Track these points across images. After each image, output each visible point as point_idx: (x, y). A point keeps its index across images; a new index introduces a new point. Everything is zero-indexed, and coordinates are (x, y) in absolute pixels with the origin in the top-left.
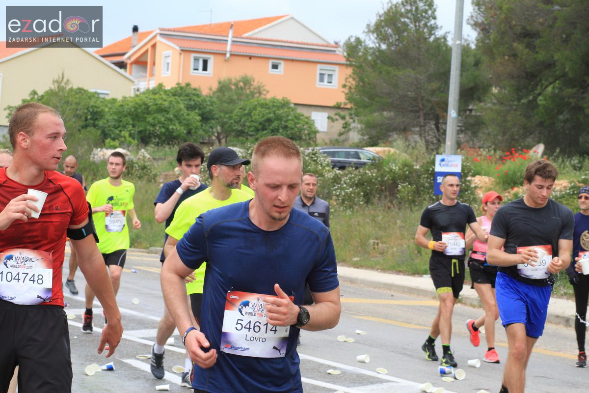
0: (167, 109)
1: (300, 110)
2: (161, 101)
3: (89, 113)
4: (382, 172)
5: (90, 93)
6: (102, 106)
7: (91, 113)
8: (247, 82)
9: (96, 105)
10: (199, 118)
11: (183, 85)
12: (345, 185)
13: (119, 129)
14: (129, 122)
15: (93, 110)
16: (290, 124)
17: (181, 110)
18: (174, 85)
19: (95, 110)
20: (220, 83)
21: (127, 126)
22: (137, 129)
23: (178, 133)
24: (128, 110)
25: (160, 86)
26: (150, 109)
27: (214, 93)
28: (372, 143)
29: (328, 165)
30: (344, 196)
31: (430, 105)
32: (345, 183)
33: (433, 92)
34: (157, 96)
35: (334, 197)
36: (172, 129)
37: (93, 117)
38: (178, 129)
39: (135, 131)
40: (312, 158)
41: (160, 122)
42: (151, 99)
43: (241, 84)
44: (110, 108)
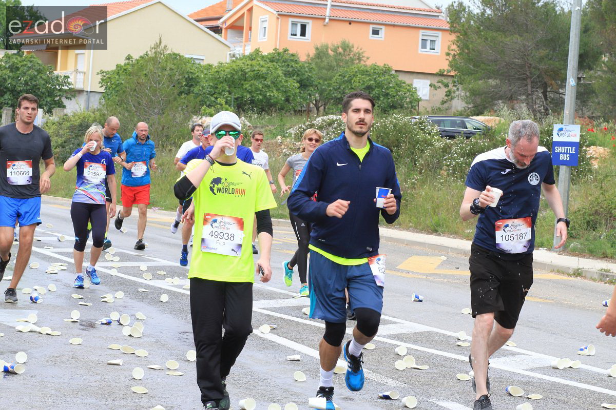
0: (264, 75)
1: (402, 78)
2: (258, 67)
3: (184, 79)
4: (494, 142)
5: (185, 58)
6: (198, 72)
7: (186, 79)
8: (346, 47)
9: (192, 71)
10: (297, 85)
11: (281, 50)
12: (455, 155)
13: (215, 96)
14: (226, 89)
15: (189, 77)
16: (391, 92)
17: (279, 76)
18: (271, 51)
19: (190, 77)
20: (317, 49)
21: (223, 93)
22: (233, 96)
23: (275, 100)
24: (225, 77)
25: (257, 51)
26: (247, 76)
27: (312, 59)
28: (477, 112)
29: (436, 134)
30: (455, 166)
31: (537, 73)
32: (456, 153)
33: (541, 60)
34: (254, 62)
35: (445, 167)
36: (270, 95)
37: (188, 83)
38: (276, 96)
39: (231, 98)
40: (420, 127)
41: (257, 89)
42: (248, 65)
43: (340, 50)
44: (206, 74)
